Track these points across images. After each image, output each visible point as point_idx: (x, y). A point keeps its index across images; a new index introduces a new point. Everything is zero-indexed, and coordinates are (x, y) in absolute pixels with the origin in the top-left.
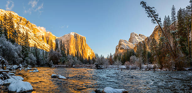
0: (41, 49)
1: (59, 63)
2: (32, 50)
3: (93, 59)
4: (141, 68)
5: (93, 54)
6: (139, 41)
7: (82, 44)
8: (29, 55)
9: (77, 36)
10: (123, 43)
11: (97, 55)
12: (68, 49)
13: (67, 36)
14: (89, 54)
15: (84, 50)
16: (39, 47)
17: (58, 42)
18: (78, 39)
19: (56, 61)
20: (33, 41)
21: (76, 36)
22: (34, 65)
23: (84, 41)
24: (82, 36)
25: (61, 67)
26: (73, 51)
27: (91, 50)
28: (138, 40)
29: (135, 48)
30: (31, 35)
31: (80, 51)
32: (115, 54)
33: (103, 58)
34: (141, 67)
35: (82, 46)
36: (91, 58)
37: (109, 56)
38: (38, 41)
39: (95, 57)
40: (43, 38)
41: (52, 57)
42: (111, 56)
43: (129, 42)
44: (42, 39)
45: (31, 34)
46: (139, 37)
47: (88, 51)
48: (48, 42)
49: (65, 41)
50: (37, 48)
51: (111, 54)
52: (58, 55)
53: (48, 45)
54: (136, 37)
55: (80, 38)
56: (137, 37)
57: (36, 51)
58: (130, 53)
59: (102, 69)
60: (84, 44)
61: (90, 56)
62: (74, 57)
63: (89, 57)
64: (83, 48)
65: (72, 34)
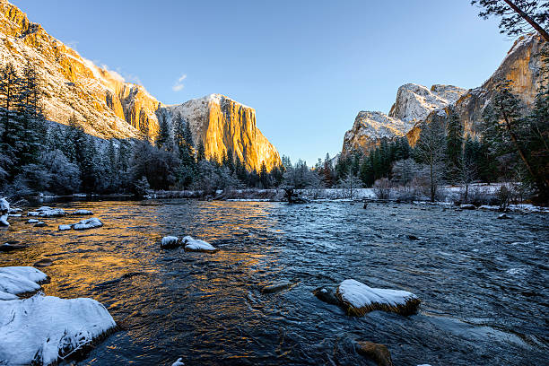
0: (102, 136)
1: (173, 185)
2: (56, 137)
3: (275, 171)
4: (434, 197)
5: (276, 156)
6: (429, 108)
7: (244, 128)
8: (44, 156)
9: (230, 107)
10: (368, 121)
11: (286, 160)
12: (201, 142)
13: (200, 104)
14: (262, 158)
15: (248, 146)
16: (90, 131)
17: (169, 121)
18: (232, 115)
19: (161, 178)
20: (62, 105)
21: (226, 107)
22: (71, 192)
23: (249, 120)
24: (244, 106)
25: (179, 197)
26: (215, 148)
27: (271, 145)
28: (424, 105)
29: (411, 133)
30: (52, 83)
31: (238, 149)
32: (340, 157)
33: (303, 168)
34: (433, 194)
35: (244, 135)
36: (269, 170)
37: (323, 161)
38: (86, 110)
39: (281, 167)
40: (109, 100)
41: (146, 164)
42: (328, 163)
43: (390, 116)
44: (104, 102)
45: (51, 78)
46: (431, 95)
47: (261, 150)
48: (129, 116)
49: (190, 118)
50: (81, 133)
51: (328, 157)
52: (170, 159)
53: (131, 126)
54: (420, 99)
55: (239, 113)
56: (423, 98)
57: (76, 143)
58: (394, 149)
59: (304, 202)
60: (250, 128)
61: (265, 163)
62: (218, 166)
63: (264, 167)
64: (246, 141)
65: (215, 100)
